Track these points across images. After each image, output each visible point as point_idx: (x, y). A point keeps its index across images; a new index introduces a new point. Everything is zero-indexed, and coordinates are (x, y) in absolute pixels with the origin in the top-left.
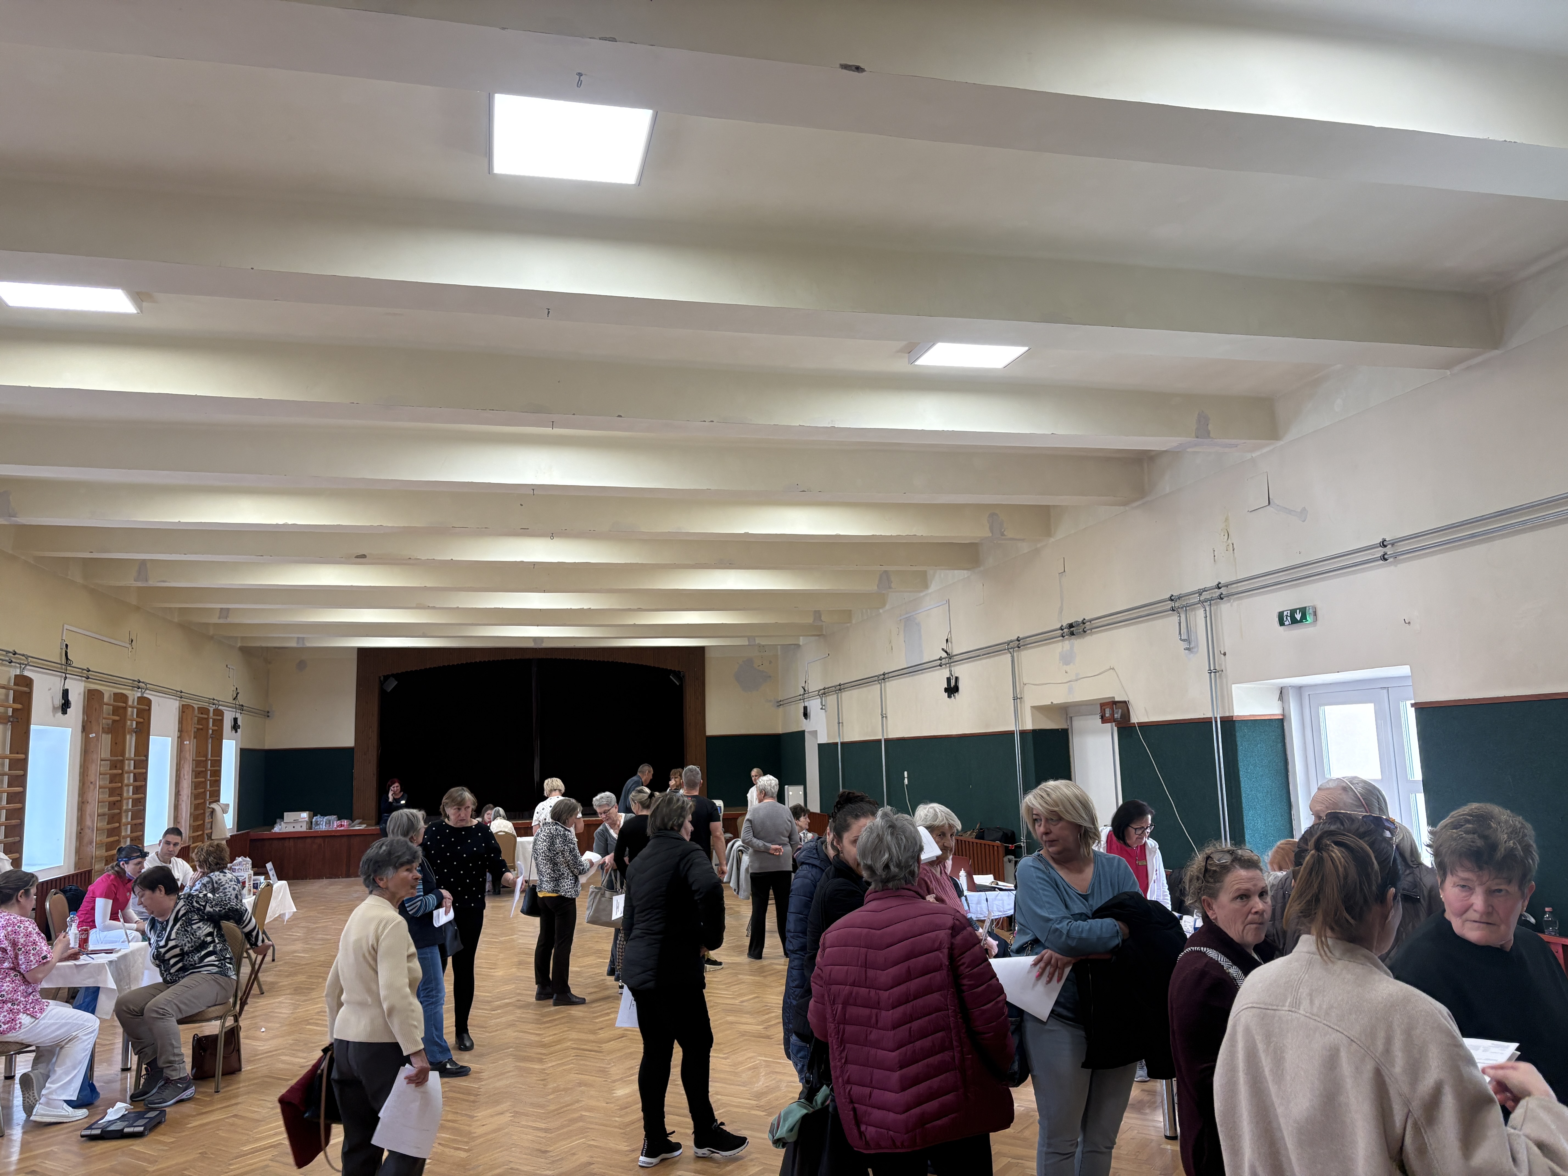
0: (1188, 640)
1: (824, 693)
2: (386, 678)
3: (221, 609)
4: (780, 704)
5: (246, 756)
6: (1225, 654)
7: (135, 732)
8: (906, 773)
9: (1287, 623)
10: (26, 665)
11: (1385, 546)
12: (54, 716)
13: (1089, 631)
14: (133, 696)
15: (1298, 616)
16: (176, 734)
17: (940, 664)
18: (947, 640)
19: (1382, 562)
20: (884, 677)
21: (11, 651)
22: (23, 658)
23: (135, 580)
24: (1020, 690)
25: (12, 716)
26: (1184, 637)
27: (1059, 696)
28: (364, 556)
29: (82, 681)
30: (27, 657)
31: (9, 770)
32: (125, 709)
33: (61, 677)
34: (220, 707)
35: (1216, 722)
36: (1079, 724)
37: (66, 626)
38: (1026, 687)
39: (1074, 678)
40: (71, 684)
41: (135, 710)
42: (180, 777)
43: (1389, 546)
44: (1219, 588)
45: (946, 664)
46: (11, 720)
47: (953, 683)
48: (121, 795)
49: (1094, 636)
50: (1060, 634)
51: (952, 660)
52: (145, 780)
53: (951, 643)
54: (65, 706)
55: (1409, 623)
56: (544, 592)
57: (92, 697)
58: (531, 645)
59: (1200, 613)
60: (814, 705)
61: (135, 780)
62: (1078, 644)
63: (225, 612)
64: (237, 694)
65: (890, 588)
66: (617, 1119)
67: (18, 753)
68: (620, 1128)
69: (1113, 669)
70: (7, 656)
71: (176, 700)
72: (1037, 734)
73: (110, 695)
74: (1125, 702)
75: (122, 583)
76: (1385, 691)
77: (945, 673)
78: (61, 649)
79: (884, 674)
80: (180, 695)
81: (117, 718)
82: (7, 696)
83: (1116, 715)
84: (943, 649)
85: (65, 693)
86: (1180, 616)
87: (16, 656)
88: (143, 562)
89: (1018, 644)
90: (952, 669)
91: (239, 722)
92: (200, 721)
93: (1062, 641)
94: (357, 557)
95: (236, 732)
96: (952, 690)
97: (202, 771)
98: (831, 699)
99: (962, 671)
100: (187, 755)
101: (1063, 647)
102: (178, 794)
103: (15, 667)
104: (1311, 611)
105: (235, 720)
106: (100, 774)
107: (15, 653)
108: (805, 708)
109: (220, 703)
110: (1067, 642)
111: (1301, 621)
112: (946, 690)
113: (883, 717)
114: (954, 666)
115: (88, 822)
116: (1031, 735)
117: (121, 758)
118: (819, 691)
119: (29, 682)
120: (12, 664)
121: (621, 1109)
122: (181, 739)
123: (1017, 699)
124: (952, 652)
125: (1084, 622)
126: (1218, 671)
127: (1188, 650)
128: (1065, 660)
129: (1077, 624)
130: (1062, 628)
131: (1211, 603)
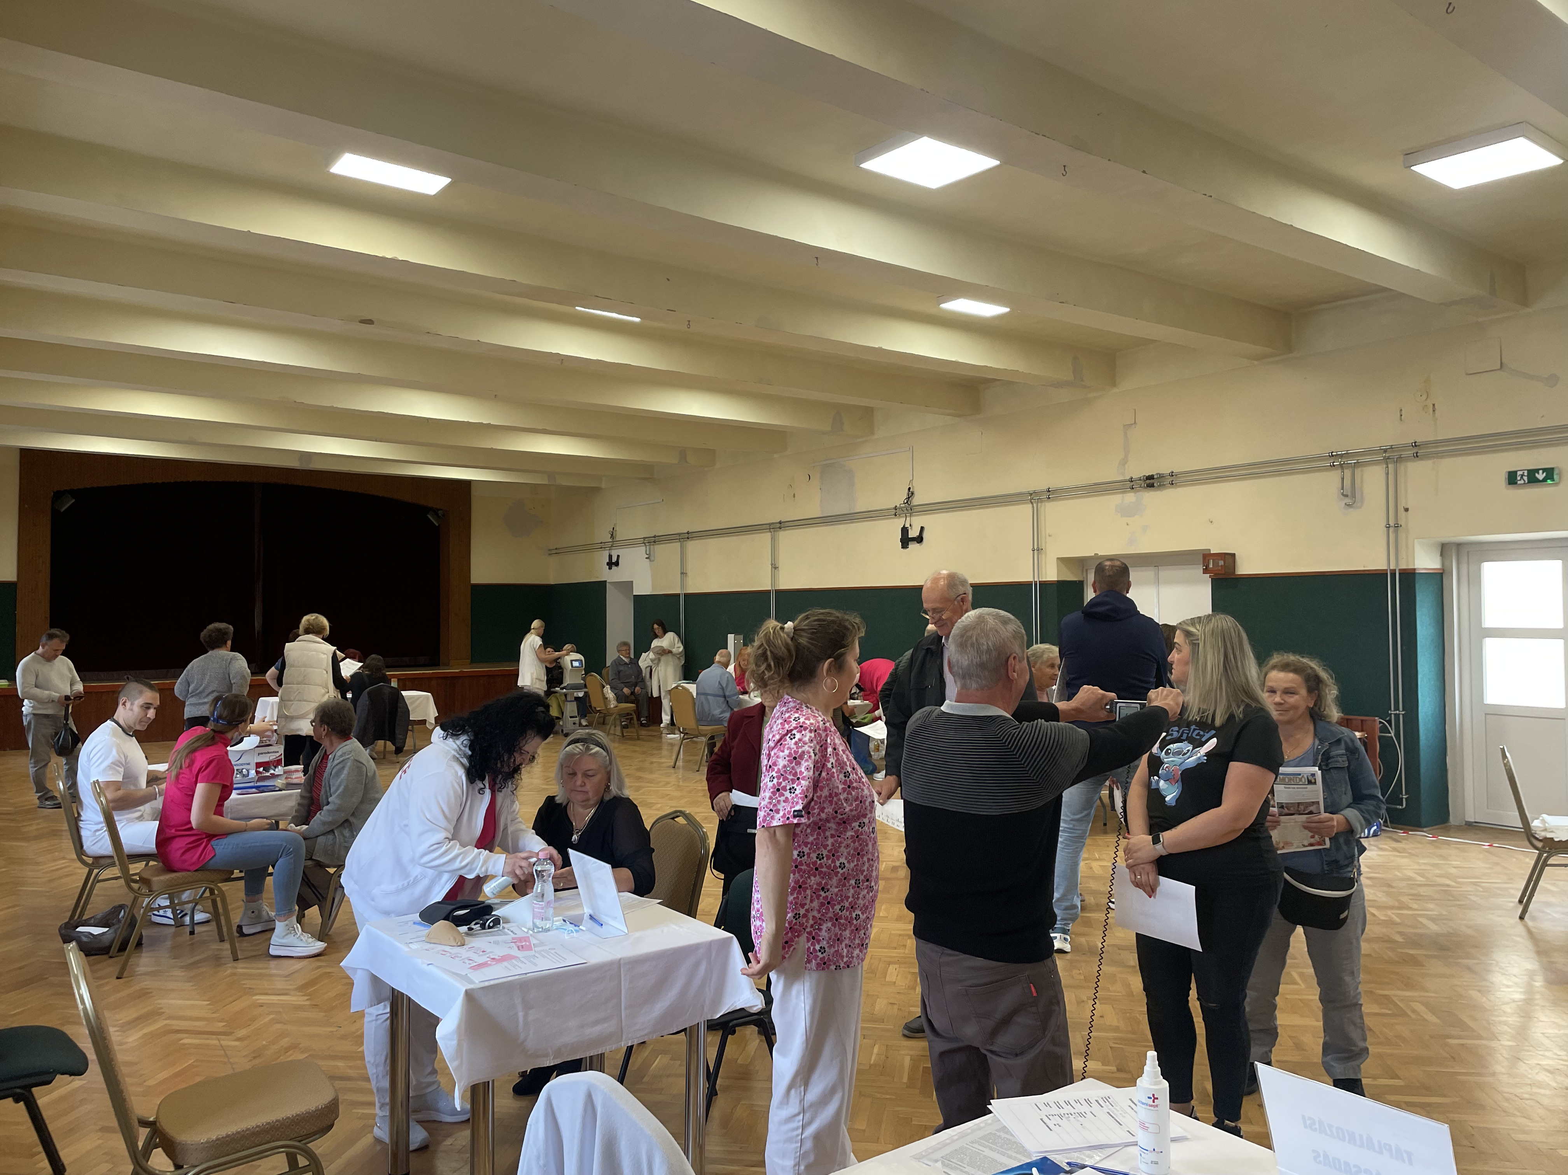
0: (1352, 496)
1: (653, 541)
4: (555, 552)
6: (1407, 510)
9: (1521, 482)
13: (1177, 484)
15: (1540, 476)
17: (896, 512)
18: (909, 489)
24: (1045, 541)
26: (1347, 492)
27: (1109, 548)
35: (1393, 573)
38: (1050, 539)
39: (1139, 530)
44: (1416, 446)
45: (902, 514)
49: (1185, 489)
50: (1130, 486)
51: (914, 510)
53: (913, 492)
59: (1380, 471)
60: (630, 554)
62: (1150, 496)
69: (1211, 522)
72: (1061, 586)
74: (1233, 555)
79: (782, 523)
83: (1219, 567)
86: (1343, 473)
90: (914, 519)
93: (1125, 492)
98: (669, 548)
99: (931, 522)
101: (1123, 499)
104: (1558, 472)
108: (611, 557)
110: (1132, 494)
111: (1544, 480)
113: (774, 567)
114: (918, 516)
116: (1055, 586)
118: (644, 538)
123: (1038, 550)
124: (916, 501)
125: (1172, 474)
126: (1397, 526)
127: (1348, 505)
128: (1126, 512)
129: (1161, 476)
130: (1131, 480)
131: (1400, 459)
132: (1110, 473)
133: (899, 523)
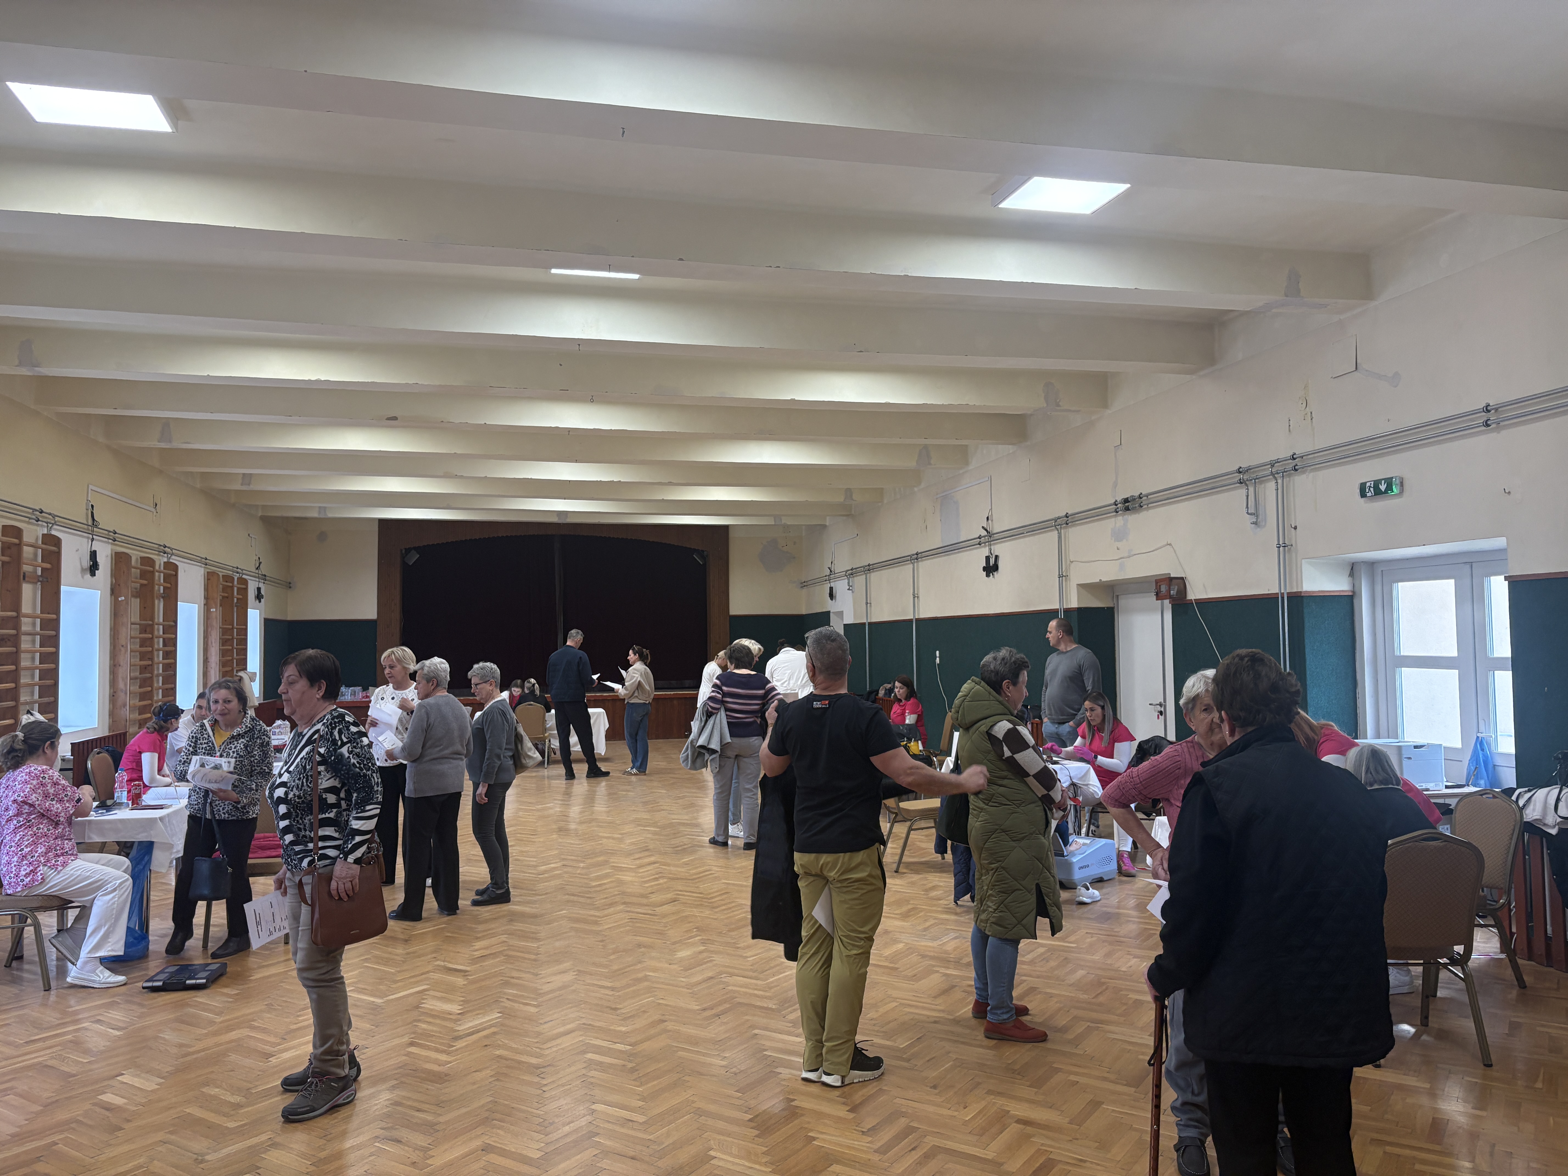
0: (1256, 514)
1: (852, 573)
2: (408, 550)
3: (244, 474)
4: (804, 585)
5: (269, 625)
6: (1295, 528)
7: (163, 597)
8: (938, 652)
9: (1368, 495)
10: (53, 524)
11: (1489, 411)
12: (83, 577)
13: (1146, 506)
14: (160, 560)
15: (1383, 487)
16: (203, 602)
17: (979, 542)
18: (988, 518)
19: (1484, 428)
20: (917, 557)
21: (37, 508)
22: (50, 517)
23: (159, 442)
24: (1066, 568)
25: (41, 576)
26: (1251, 510)
27: (1108, 573)
28: (395, 418)
29: (108, 543)
30: (54, 516)
31: (41, 630)
32: (152, 573)
33: (88, 538)
34: (244, 576)
35: (1283, 598)
36: (1123, 602)
37: (91, 487)
38: (1072, 565)
39: (1126, 555)
40: (97, 546)
41: (162, 575)
42: (207, 645)
43: (1493, 411)
44: (1294, 459)
45: (985, 543)
46: (41, 579)
47: (992, 562)
48: (152, 659)
49: (1151, 511)
50: (1113, 510)
51: (992, 539)
52: (175, 645)
53: (992, 521)
54: (94, 568)
55: (1509, 493)
56: (576, 461)
57: (120, 560)
58: (555, 519)
59: (1271, 485)
60: (841, 586)
61: (165, 645)
62: (1133, 519)
63: (247, 478)
64: (260, 563)
65: (930, 464)
66: (683, 979)
67: (48, 614)
68: (688, 989)
69: (1170, 545)
70: (34, 514)
71: (201, 566)
72: (1082, 612)
73: (137, 559)
74: (1182, 578)
75: (145, 444)
76: (1468, 566)
77: (985, 551)
78: (87, 509)
79: (917, 554)
80: (204, 562)
81: (145, 582)
82: (36, 555)
83: (1172, 592)
84: (983, 527)
85: (93, 555)
86: (1248, 489)
87: (43, 514)
88: (166, 424)
89: (1066, 521)
90: (992, 547)
91: (263, 592)
92: (225, 589)
93: (1115, 516)
94: (389, 419)
95: (260, 602)
96: (991, 568)
97: (229, 639)
98: (859, 580)
99: (1001, 549)
100: (214, 623)
101: (1116, 523)
102: (206, 661)
103: (42, 526)
104: (1398, 482)
105: (259, 589)
106: (131, 638)
107: (42, 512)
108: (831, 589)
109: (244, 572)
110: (1121, 518)
111: (1386, 492)
112: (984, 569)
113: (914, 597)
114: (994, 544)
115: (121, 685)
116: (1076, 613)
117: (151, 622)
118: (846, 571)
119: (57, 542)
120: (39, 523)
121: (686, 970)
122: (207, 606)
123: (1062, 576)
124: (993, 529)
125: (1139, 497)
126: (1287, 546)
127: (1253, 524)
128: (1119, 535)
129: (1133, 499)
130: (1118, 503)
131: (1284, 474)
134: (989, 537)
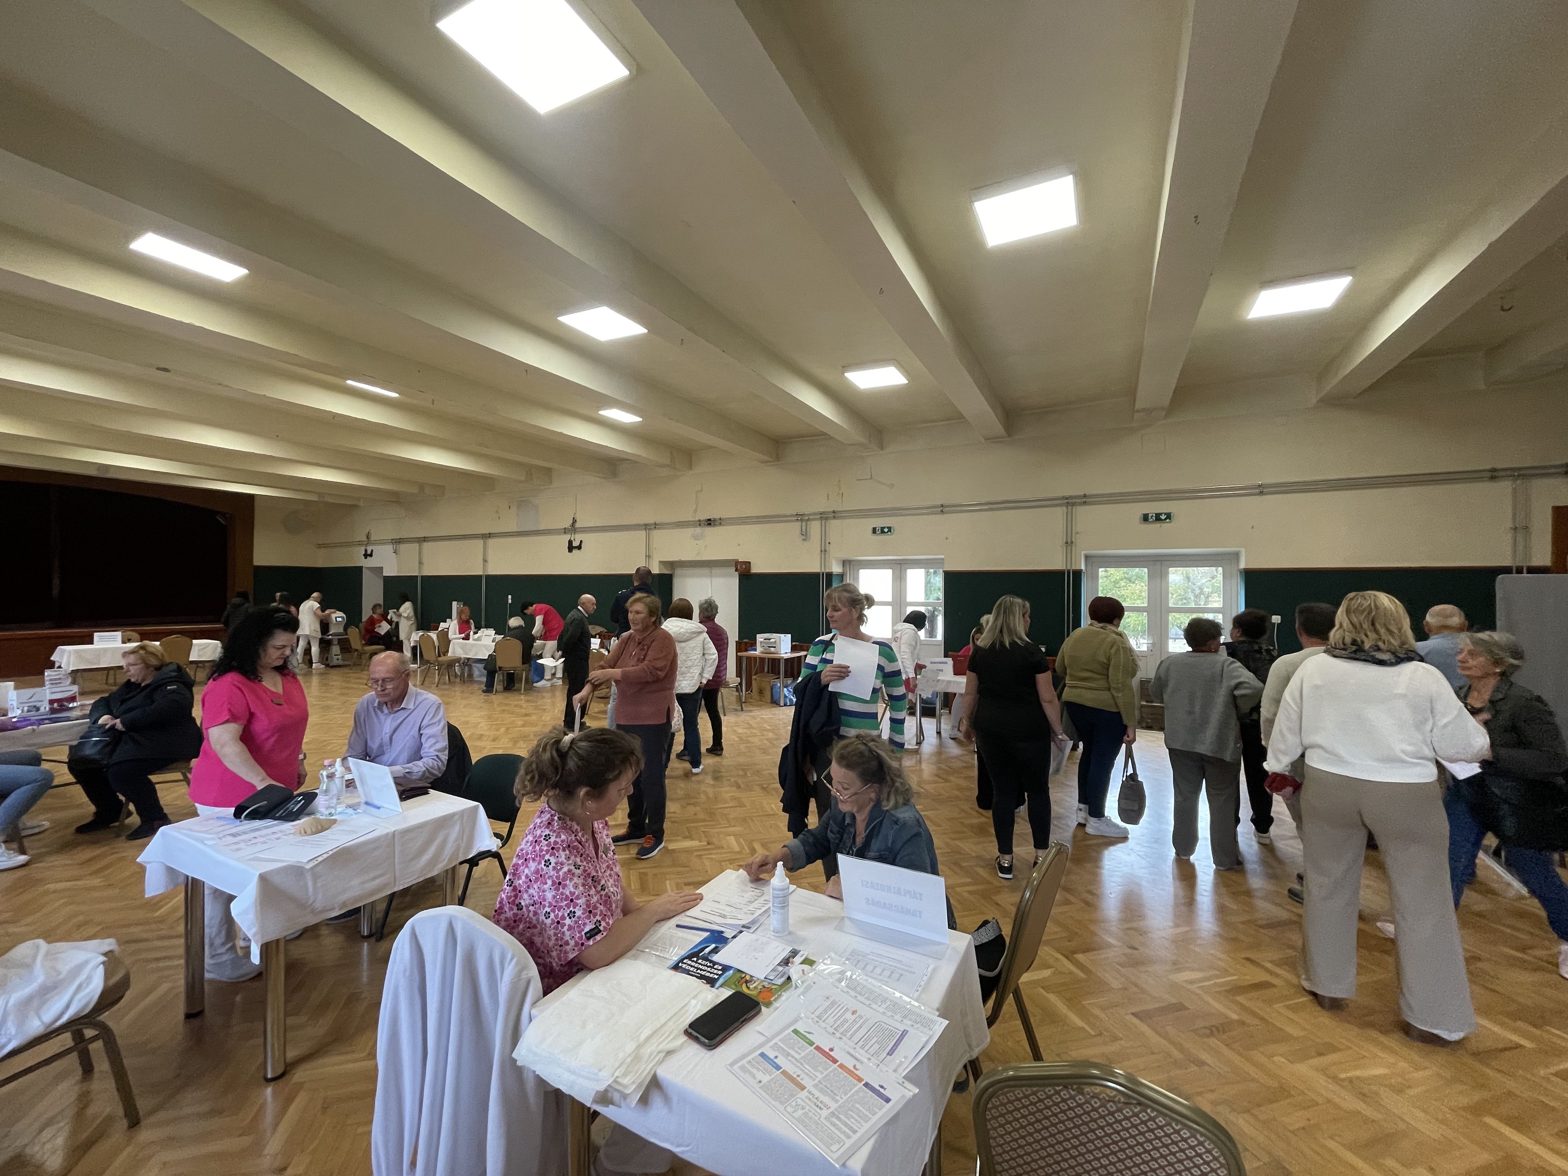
0: (807, 535)
1: (401, 541)
4: (325, 546)
6: (829, 543)
9: (878, 533)
11: (943, 506)
13: (724, 524)
15: (884, 530)
17: (565, 531)
18: (574, 518)
19: (940, 512)
20: (490, 535)
24: (652, 551)
26: (804, 533)
35: (823, 575)
36: (678, 572)
38: (655, 550)
39: (703, 548)
44: (834, 513)
45: (569, 533)
47: (575, 544)
49: (729, 527)
50: (699, 524)
51: (576, 531)
53: (578, 520)
55: (947, 538)
59: (818, 523)
60: (382, 549)
62: (708, 530)
69: (739, 544)
74: (750, 563)
76: (899, 565)
77: (570, 537)
83: (742, 569)
84: (569, 523)
86: (801, 524)
89: (656, 526)
90: (577, 536)
93: (699, 527)
98: (410, 547)
99: (585, 537)
101: (695, 531)
104: (890, 529)
108: (366, 551)
111: (887, 533)
112: (568, 548)
113: (484, 561)
114: (579, 534)
118: (391, 540)
123: (648, 556)
124: (577, 525)
125: (720, 519)
126: (825, 551)
127: (804, 540)
128: (696, 538)
129: (715, 520)
130: (699, 521)
131: (827, 519)
132: (689, 516)
133: (567, 537)
134: (573, 528)
